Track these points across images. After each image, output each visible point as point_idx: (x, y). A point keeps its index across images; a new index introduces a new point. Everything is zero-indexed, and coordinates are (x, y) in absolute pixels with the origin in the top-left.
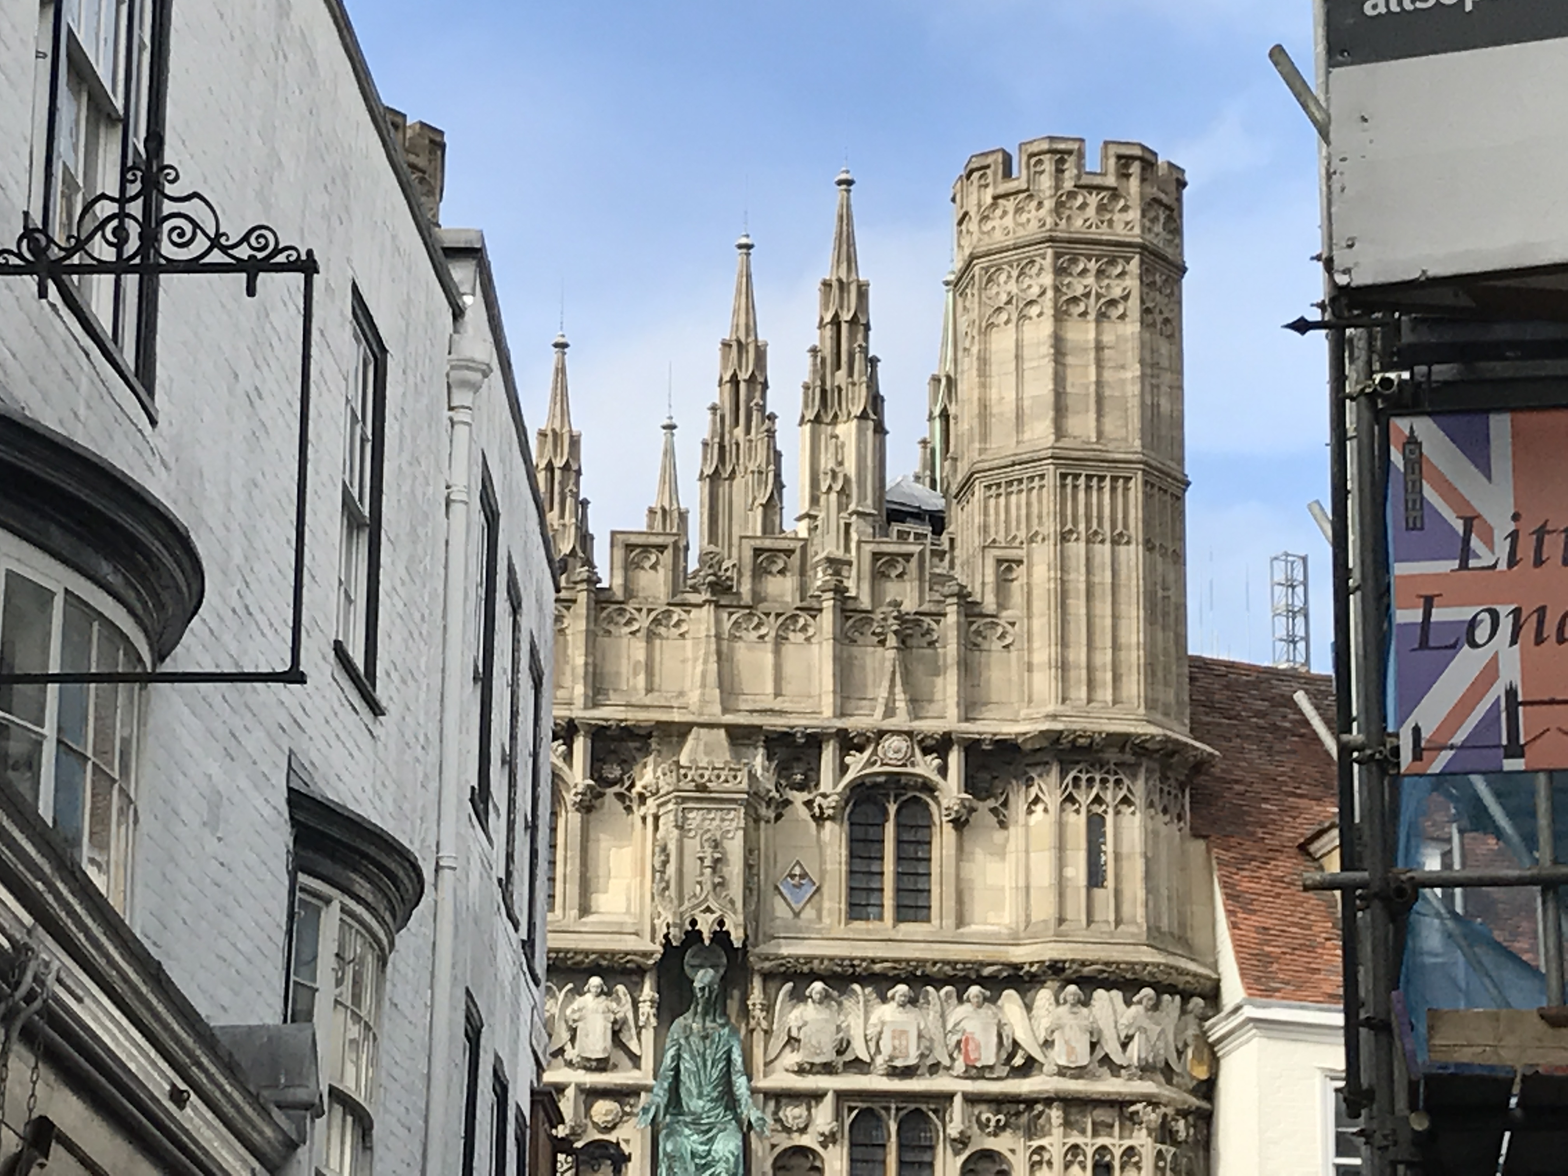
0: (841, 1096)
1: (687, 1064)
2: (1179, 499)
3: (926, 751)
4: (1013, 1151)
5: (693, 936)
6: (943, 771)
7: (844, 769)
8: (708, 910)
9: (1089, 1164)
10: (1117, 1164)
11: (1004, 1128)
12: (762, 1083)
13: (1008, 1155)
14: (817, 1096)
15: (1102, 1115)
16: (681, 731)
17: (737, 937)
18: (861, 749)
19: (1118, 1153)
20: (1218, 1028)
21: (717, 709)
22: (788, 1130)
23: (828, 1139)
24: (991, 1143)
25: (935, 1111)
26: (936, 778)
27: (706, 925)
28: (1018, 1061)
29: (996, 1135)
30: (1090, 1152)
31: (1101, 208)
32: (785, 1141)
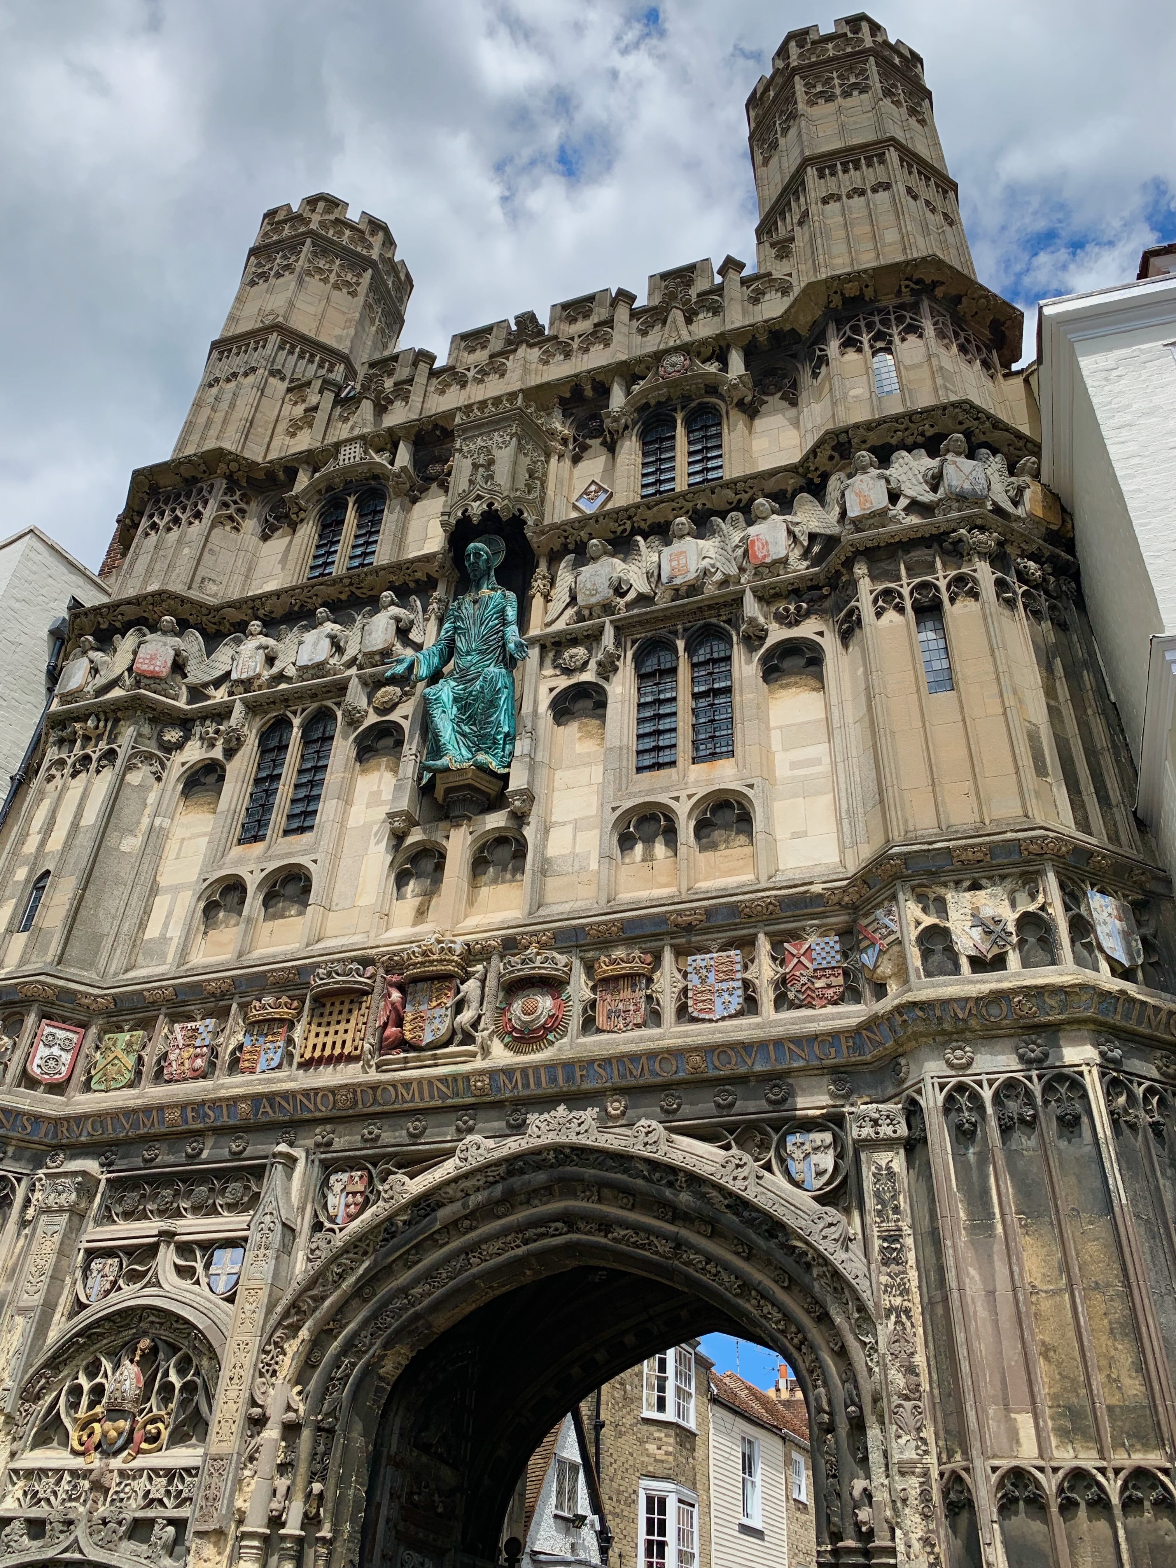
0: (622, 628)
1: (461, 629)
3: (705, 359)
4: (821, 634)
6: (724, 368)
7: (628, 395)
8: (479, 498)
9: (908, 603)
10: (945, 597)
11: (807, 615)
12: (536, 632)
13: (817, 638)
14: (598, 636)
15: (916, 555)
17: (504, 511)
18: (644, 378)
19: (942, 584)
22: (568, 671)
23: (609, 669)
24: (792, 633)
25: (728, 622)
26: (714, 371)
27: (476, 510)
29: (797, 623)
30: (905, 592)
32: (563, 682)
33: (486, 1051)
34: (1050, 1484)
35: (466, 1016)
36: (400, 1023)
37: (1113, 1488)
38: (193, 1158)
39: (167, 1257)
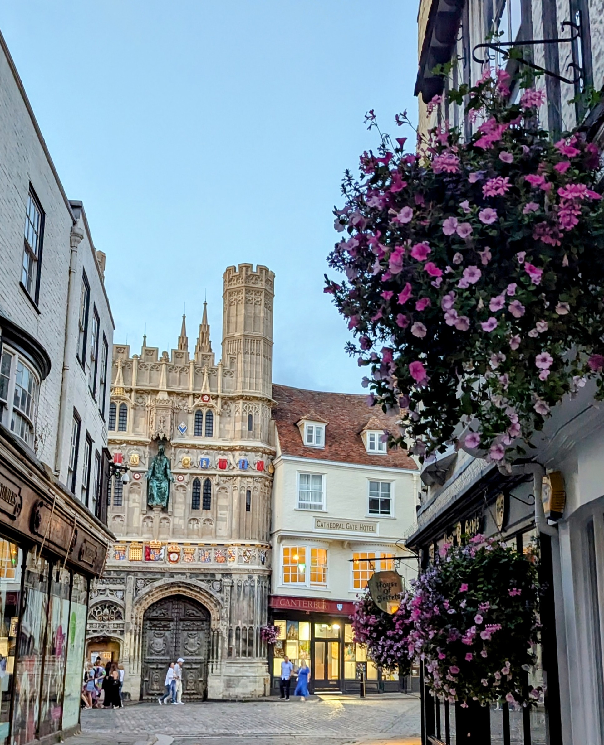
0: (191, 474)
1: (157, 466)
2: (271, 346)
3: (213, 399)
4: (229, 487)
5: (158, 438)
6: (216, 403)
7: (194, 402)
8: (162, 432)
9: (246, 490)
10: (252, 490)
12: (172, 471)
14: (186, 474)
16: (157, 392)
17: (168, 438)
18: (198, 398)
19: (252, 488)
20: (275, 462)
21: (165, 387)
22: (179, 481)
23: (188, 483)
24: (224, 485)
25: (212, 478)
26: (215, 405)
27: (161, 436)
28: (231, 468)
29: (225, 483)
30: (246, 488)
31: (256, 279)
32: (178, 484)
33: (165, 562)
34: (241, 628)
35: (162, 556)
36: (149, 555)
37: (248, 629)
38: (110, 574)
39: (108, 591)
